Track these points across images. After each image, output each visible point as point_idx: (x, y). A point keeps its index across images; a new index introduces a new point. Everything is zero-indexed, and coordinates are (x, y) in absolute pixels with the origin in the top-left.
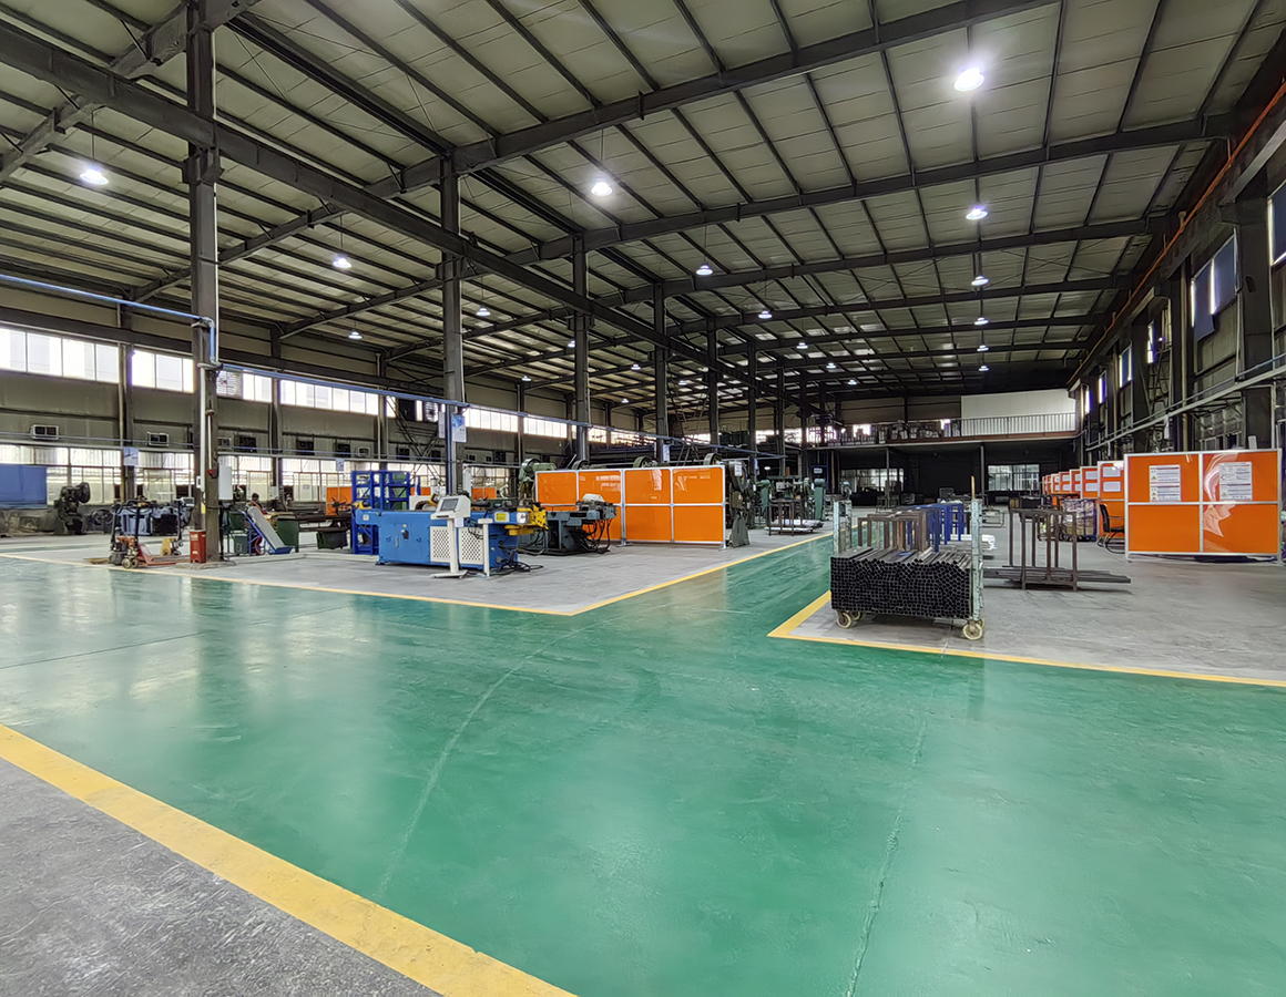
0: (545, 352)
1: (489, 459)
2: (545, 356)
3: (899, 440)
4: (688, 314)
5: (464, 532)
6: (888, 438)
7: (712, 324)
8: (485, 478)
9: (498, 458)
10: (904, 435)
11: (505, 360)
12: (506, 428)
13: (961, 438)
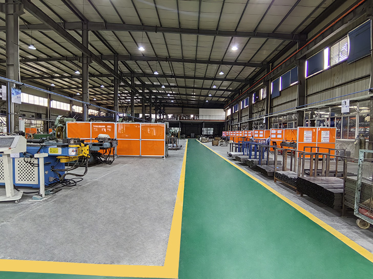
0: (62, 75)
1: (33, 116)
2: (62, 77)
3: (183, 119)
4: (125, 70)
5: (19, 162)
6: (180, 119)
7: (132, 75)
8: (31, 124)
9: (38, 116)
10: (184, 118)
11: (42, 76)
12: (41, 104)
13: (199, 120)
